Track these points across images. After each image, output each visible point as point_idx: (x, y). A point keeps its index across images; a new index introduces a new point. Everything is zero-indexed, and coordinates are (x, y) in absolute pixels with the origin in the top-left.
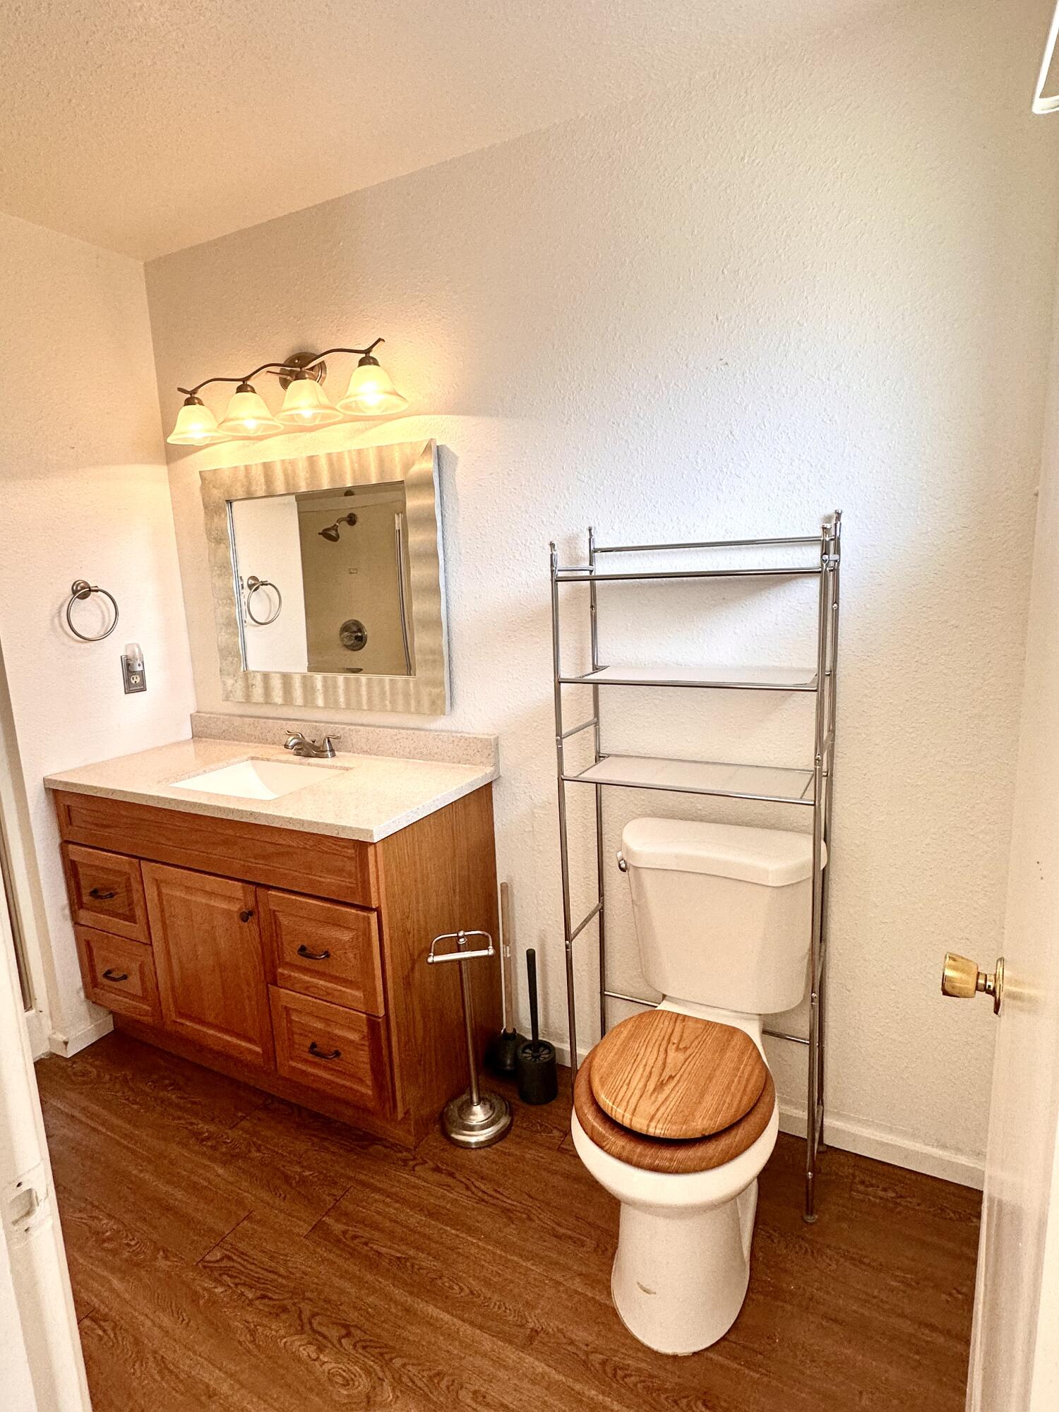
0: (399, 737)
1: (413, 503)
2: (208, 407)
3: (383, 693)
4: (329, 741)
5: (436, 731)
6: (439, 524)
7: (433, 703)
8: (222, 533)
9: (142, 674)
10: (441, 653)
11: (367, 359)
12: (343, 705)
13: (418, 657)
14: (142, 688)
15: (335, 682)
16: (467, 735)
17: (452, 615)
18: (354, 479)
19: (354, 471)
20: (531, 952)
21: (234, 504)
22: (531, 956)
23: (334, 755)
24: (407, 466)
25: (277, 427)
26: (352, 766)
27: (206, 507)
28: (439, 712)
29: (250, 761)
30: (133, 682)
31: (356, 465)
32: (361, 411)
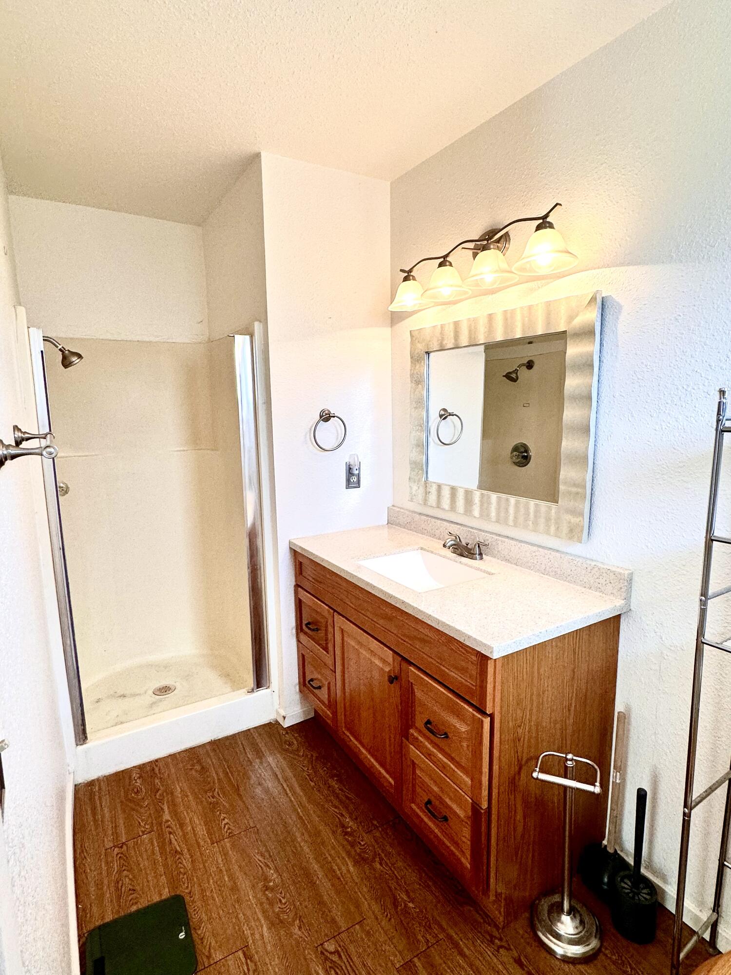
0: (537, 553)
1: (574, 350)
2: (420, 282)
3: (527, 514)
4: (479, 546)
5: (571, 555)
6: (596, 369)
7: (571, 531)
8: (421, 377)
9: (359, 476)
10: (584, 487)
11: (544, 223)
12: (494, 519)
13: (562, 487)
14: (358, 485)
15: (489, 497)
16: (600, 565)
17: (599, 455)
18: (523, 331)
19: (523, 325)
20: (643, 793)
21: (432, 355)
22: (641, 796)
23: (481, 559)
24: (571, 318)
25: (466, 293)
26: (493, 571)
27: (412, 358)
28: (575, 539)
29: (419, 551)
30: (352, 481)
31: (527, 319)
32: (535, 272)
